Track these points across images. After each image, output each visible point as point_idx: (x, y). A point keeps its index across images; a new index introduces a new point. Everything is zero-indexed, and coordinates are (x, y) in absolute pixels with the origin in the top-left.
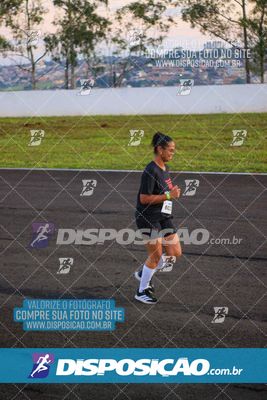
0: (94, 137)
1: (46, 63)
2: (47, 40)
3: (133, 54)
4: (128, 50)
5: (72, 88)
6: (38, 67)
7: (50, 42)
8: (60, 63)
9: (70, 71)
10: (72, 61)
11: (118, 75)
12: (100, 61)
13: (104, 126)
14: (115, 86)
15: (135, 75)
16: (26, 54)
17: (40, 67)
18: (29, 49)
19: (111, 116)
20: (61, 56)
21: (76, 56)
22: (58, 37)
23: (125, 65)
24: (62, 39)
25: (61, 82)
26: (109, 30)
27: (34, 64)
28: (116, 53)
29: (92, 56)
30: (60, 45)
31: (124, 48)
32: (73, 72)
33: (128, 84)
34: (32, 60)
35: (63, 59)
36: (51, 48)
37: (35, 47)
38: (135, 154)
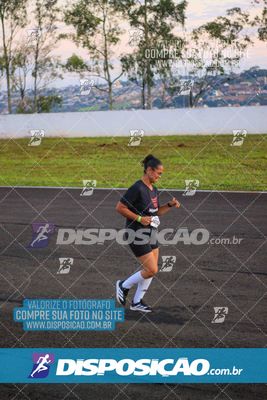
0: (171, 157)
1: (122, 83)
2: (123, 60)
3: (210, 74)
4: (205, 70)
5: (149, 108)
6: (114, 86)
7: (127, 62)
8: (137, 83)
9: (146, 91)
10: (149, 82)
11: (194, 94)
12: (176, 81)
13: (180, 146)
14: (192, 105)
15: (211, 94)
16: (103, 74)
17: (117, 87)
18: (106, 69)
19: (188, 136)
20: (138, 76)
21: (152, 75)
22: (135, 57)
23: (201, 84)
24: (139, 60)
25: (138, 102)
26: (186, 49)
27: (110, 84)
28: (193, 73)
29: (168, 76)
30: (136, 65)
31: (201, 68)
32: (149, 92)
33: (204, 103)
34: (109, 80)
35: (140, 79)
36: (128, 68)
37: (112, 68)
38: (212, 173)
